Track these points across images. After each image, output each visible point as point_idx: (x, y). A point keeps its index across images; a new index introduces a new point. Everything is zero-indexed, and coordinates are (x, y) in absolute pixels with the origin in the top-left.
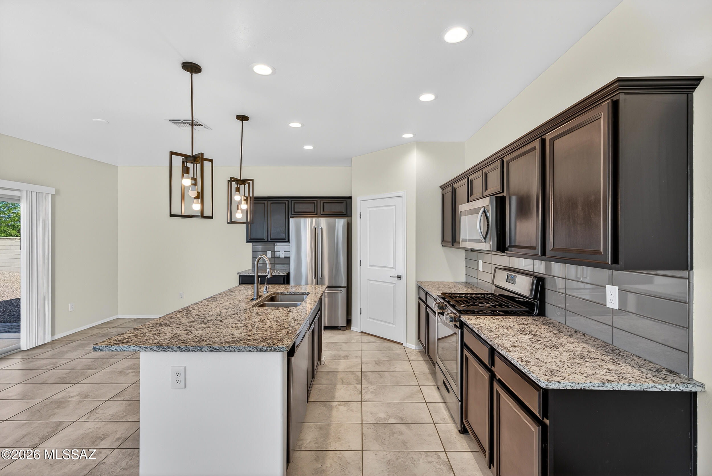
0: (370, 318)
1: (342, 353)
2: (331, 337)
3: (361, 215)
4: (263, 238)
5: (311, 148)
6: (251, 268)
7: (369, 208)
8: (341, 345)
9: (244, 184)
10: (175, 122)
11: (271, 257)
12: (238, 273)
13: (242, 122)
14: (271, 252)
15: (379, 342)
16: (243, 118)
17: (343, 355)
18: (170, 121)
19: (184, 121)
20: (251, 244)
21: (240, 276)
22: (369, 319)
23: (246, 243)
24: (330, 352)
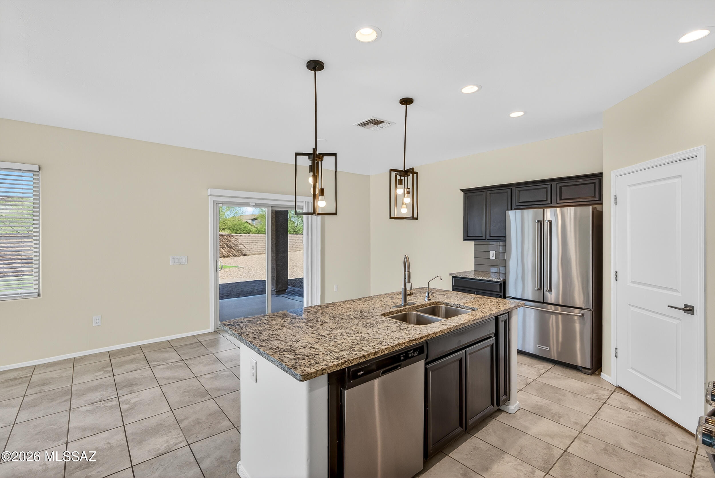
0: (632, 368)
1: (555, 408)
2: (557, 378)
3: (616, 200)
4: (482, 236)
5: (520, 114)
6: (473, 270)
7: (630, 186)
8: (564, 395)
9: (408, 176)
10: (363, 125)
11: (495, 258)
12: (450, 274)
13: (406, 106)
14: (495, 252)
15: (645, 414)
16: (406, 101)
17: (553, 411)
18: (357, 125)
19: (366, 122)
20: (473, 242)
21: (453, 277)
22: (630, 370)
23: (464, 241)
24: (539, 399)
